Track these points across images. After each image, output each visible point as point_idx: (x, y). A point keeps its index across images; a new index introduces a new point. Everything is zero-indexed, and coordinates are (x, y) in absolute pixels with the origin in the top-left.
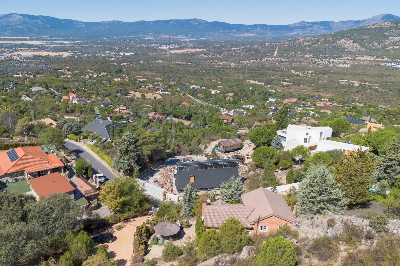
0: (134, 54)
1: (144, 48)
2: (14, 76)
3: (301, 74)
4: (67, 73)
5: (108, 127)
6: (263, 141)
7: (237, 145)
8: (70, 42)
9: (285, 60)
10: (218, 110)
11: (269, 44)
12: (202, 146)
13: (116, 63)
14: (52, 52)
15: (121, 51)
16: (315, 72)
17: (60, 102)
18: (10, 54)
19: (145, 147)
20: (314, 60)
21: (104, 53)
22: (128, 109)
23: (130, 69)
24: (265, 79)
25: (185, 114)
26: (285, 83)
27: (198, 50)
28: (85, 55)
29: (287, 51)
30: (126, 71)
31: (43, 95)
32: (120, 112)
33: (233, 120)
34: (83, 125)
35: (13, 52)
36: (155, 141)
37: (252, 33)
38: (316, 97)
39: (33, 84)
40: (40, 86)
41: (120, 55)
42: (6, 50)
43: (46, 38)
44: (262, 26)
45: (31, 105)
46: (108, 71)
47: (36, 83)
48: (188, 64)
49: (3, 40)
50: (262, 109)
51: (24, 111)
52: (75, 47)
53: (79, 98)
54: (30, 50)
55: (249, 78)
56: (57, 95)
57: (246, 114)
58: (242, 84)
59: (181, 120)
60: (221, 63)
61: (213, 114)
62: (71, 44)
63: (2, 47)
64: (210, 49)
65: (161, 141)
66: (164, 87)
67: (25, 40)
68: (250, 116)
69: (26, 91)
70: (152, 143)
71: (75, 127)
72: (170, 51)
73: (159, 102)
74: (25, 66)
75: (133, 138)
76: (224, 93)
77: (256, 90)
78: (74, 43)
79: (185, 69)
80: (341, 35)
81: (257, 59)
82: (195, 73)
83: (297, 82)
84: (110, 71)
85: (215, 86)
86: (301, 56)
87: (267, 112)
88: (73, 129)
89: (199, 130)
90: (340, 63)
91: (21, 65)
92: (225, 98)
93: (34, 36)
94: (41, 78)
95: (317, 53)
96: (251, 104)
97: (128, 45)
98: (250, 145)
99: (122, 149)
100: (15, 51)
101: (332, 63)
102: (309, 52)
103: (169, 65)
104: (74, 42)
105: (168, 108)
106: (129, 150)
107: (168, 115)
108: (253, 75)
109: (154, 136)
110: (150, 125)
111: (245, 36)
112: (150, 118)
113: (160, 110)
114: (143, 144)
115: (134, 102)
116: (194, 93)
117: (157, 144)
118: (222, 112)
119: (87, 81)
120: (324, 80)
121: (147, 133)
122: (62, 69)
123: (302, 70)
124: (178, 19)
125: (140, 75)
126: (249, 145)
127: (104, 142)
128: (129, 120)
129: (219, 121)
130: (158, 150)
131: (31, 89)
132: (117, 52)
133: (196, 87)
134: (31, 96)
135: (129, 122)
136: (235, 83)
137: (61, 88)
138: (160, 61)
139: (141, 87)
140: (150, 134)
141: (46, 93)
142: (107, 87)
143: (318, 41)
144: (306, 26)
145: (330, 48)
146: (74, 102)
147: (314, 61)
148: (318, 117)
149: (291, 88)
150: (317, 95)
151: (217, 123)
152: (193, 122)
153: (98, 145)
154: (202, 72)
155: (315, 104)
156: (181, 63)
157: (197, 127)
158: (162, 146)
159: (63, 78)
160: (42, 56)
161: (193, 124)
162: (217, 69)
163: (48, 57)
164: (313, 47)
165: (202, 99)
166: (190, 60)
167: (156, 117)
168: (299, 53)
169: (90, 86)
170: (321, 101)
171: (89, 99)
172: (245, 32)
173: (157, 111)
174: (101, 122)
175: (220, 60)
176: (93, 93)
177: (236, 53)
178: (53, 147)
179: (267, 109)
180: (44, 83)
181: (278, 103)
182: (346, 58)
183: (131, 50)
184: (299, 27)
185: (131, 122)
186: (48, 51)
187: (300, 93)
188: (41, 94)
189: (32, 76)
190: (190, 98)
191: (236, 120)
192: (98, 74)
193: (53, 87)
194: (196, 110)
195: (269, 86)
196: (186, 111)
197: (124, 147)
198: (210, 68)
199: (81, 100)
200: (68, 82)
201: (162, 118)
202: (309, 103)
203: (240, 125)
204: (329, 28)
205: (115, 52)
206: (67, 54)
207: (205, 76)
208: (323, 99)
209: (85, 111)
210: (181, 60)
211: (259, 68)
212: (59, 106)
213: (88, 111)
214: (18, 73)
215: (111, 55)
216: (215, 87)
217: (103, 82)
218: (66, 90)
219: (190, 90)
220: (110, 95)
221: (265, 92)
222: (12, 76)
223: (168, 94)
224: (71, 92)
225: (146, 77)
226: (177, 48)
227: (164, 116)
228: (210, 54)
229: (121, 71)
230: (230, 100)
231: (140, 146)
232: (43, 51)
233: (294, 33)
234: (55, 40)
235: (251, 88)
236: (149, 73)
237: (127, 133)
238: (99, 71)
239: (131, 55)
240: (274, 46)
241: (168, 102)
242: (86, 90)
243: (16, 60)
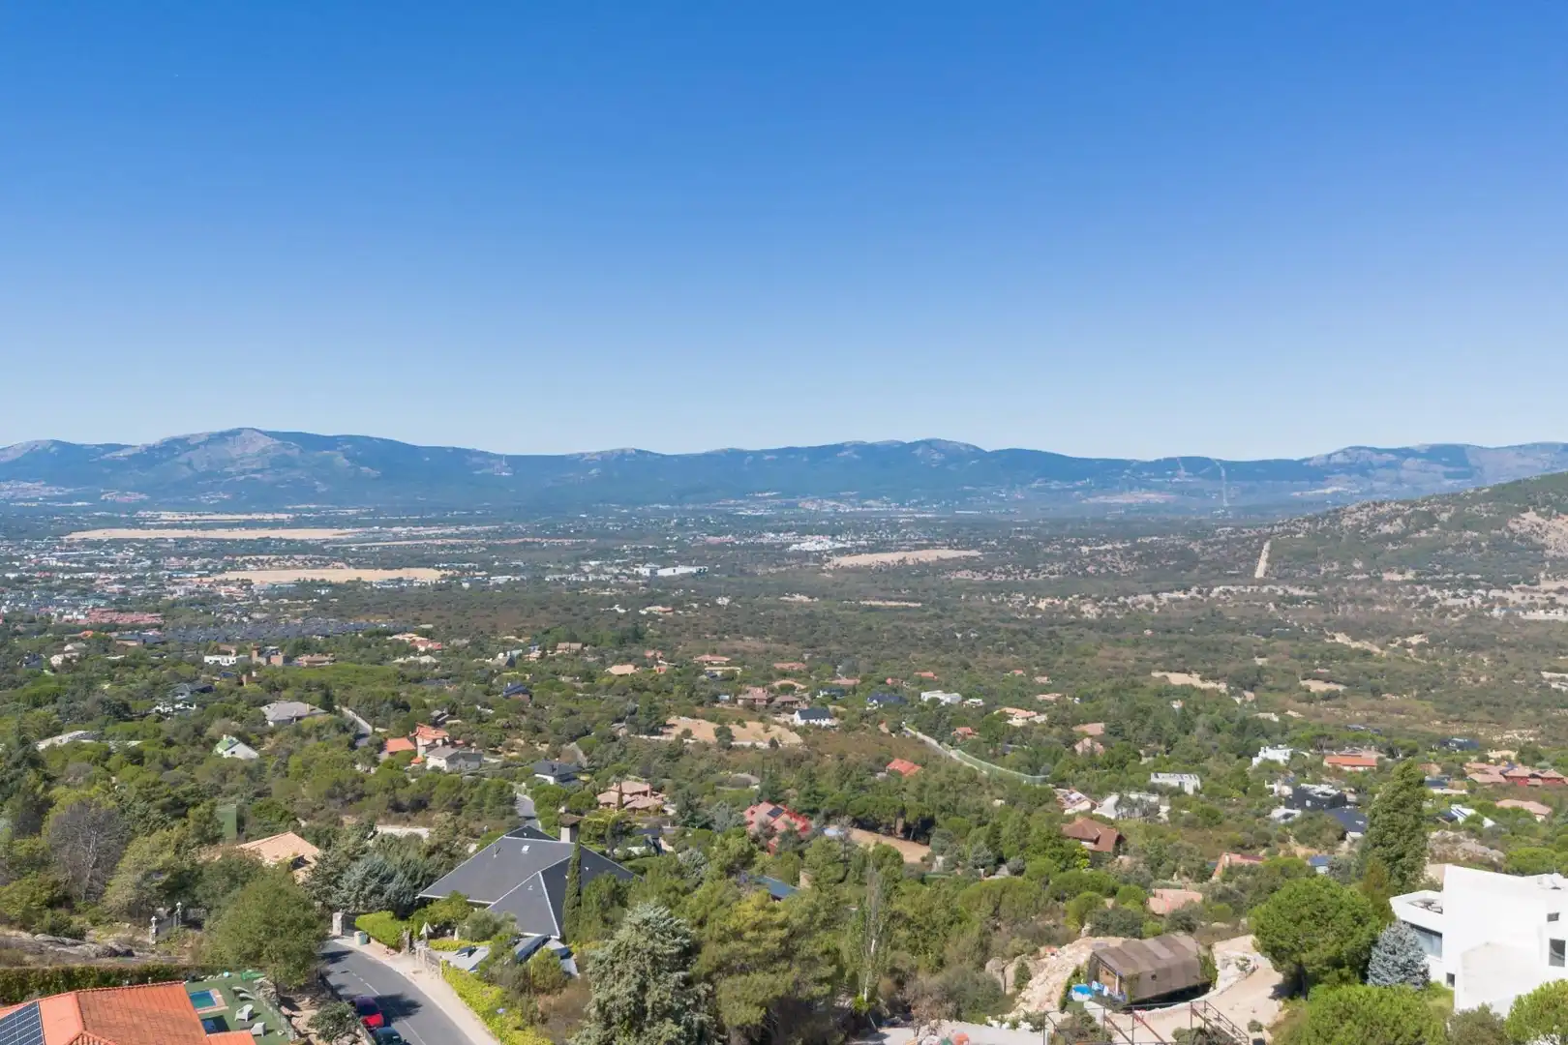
0: (694, 570)
1: (733, 549)
2: (207, 659)
3: (1377, 650)
4: (422, 649)
5: (553, 876)
6: (1331, 952)
7: (1186, 967)
8: (448, 531)
9: (1302, 593)
10: (1044, 798)
11: (1232, 533)
12: (1002, 972)
13: (621, 607)
14: (375, 567)
15: (644, 563)
16: (1435, 641)
17: (375, 762)
18: (211, 580)
19: (733, 987)
20: (1425, 591)
21: (576, 569)
22: (660, 790)
23: (677, 629)
24: (1231, 668)
25: (903, 812)
26: (1317, 687)
27: (947, 554)
28: (502, 579)
29: (1307, 557)
30: (659, 637)
31: (309, 735)
32: (621, 805)
33: (1120, 839)
34: (440, 865)
35: (222, 571)
36: (787, 953)
37: (1159, 489)
38: (1461, 746)
39: (274, 689)
40: (300, 699)
41: (638, 576)
42: (196, 563)
43: (357, 515)
44: (1197, 465)
45: (244, 777)
46: (587, 637)
47: (286, 686)
48: (907, 609)
49: (190, 527)
50: (1237, 794)
51: (190, 800)
52: (462, 547)
53: (454, 745)
54: (289, 564)
55: (1160, 665)
56: (364, 736)
57: (1169, 813)
58: (1134, 685)
59: (887, 841)
60: (1042, 605)
61: (1028, 814)
62: (450, 536)
63: (185, 554)
64: (993, 548)
65: (819, 950)
66: (813, 697)
67: (276, 525)
68: (1190, 824)
69: (241, 719)
70: (769, 961)
71: (400, 875)
72: (837, 560)
73: (788, 763)
74: (258, 622)
75: (675, 935)
76: (1065, 721)
77: (1198, 712)
78: (463, 533)
79: (896, 627)
80: (1520, 494)
81: (1187, 590)
82: (937, 643)
83: (1367, 682)
84: (595, 637)
85: (1022, 695)
86: (1365, 576)
87: (1262, 805)
88: (391, 887)
89: (973, 889)
90: (1533, 607)
91: (245, 619)
92: (1071, 742)
93: (310, 511)
94: (311, 665)
95: (1431, 564)
96: (1187, 772)
97: (672, 536)
98: (1249, 968)
99: (613, 998)
100: (233, 566)
101: (1497, 607)
102: (1401, 563)
103: (830, 612)
104: (463, 529)
105: (827, 784)
106: (649, 1004)
107: (828, 818)
108: (1176, 649)
109: (782, 926)
110: (759, 865)
111: (1132, 501)
112: (753, 829)
113: (794, 796)
114: (724, 968)
115: (685, 760)
116: (938, 722)
117: (796, 969)
118: (1067, 804)
119: (496, 675)
120: (1480, 671)
121: (749, 907)
122: (404, 631)
123: (1380, 633)
124: (869, 441)
125: (714, 652)
126: (1242, 968)
127: (528, 956)
128: (662, 841)
129: (1061, 845)
130: (798, 1003)
131: (264, 709)
132: (626, 566)
133: (946, 698)
134: (256, 740)
135: (658, 849)
136: (1108, 685)
137: (387, 705)
138: (798, 597)
139: (716, 699)
140: (761, 915)
141: (319, 728)
142: (577, 700)
143: (1430, 519)
144: (1370, 463)
145: (1483, 544)
146: (433, 762)
147: (1423, 597)
148: (1494, 833)
149: (1344, 707)
150: (1459, 736)
151: (1053, 855)
152: (942, 851)
153: (496, 970)
154: (966, 638)
155: (1462, 775)
156: (880, 603)
157: (959, 872)
158: (821, 981)
159: (402, 665)
160: (330, 585)
161: (940, 859)
162: (1027, 627)
163: (355, 588)
164: (1415, 542)
165: (974, 749)
166: (914, 590)
167: (780, 824)
168: (1358, 565)
169: (507, 697)
170: (1485, 760)
171: (496, 753)
172: (1131, 489)
173: (785, 801)
174: (526, 848)
175: (1036, 590)
176: (518, 727)
177: (1101, 565)
178: (261, 986)
179: (1262, 793)
180: (321, 686)
181: (1300, 769)
182: (1555, 586)
183: (684, 556)
184: (1348, 469)
185: (670, 849)
186: (358, 565)
187: (1387, 726)
188: (298, 732)
189: (278, 661)
190: (923, 742)
191: (1135, 841)
192: (544, 649)
193: (353, 701)
194: (953, 796)
195: (1250, 696)
196: (909, 799)
197: (622, 991)
198: (999, 624)
199: (464, 756)
200: (418, 680)
201: (804, 829)
202: (1436, 770)
203: (1156, 864)
204: (1466, 470)
205: (618, 564)
206: (428, 576)
207: (980, 656)
208: (1494, 755)
209: (474, 800)
210: (882, 594)
211: (1200, 622)
212: (363, 781)
213: (488, 801)
214: (223, 647)
215: (603, 577)
216: (1023, 697)
217: (563, 679)
218: (404, 714)
219: (923, 708)
220: (588, 733)
221: (1237, 719)
222: (198, 663)
223: (826, 728)
224: (423, 722)
225: (739, 657)
226: (864, 547)
227: (813, 824)
228: (996, 570)
229: (638, 636)
230: (1093, 753)
231: (708, 978)
232: (337, 564)
233: (1329, 491)
234: (390, 524)
235: (1177, 705)
236: (750, 642)
237: (644, 909)
238: (550, 638)
239: (684, 577)
240: (1251, 539)
241: (829, 760)
242: (490, 711)
243: (231, 598)
